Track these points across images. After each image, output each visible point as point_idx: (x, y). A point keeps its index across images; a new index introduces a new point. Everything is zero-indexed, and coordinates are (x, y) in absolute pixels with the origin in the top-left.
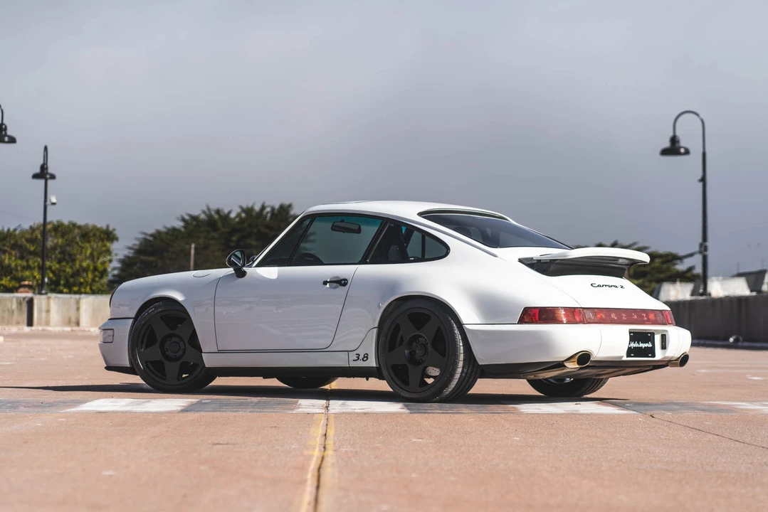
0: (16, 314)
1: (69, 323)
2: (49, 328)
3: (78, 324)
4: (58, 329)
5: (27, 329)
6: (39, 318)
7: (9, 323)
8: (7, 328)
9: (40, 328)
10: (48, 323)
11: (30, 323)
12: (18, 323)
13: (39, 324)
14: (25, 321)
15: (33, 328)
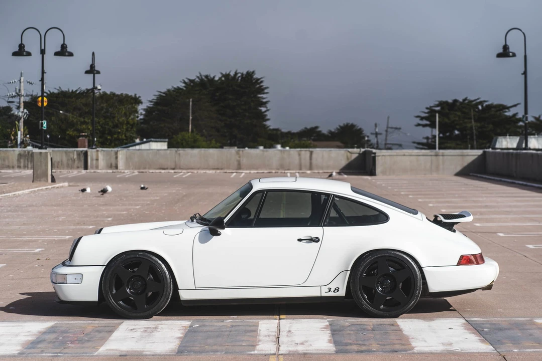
0: (76, 162)
1: (111, 167)
2: (98, 171)
3: (117, 167)
4: (104, 171)
5: (84, 172)
6: (92, 164)
7: (72, 168)
8: (71, 171)
9: (92, 171)
10: (97, 167)
11: (86, 168)
12: (78, 168)
13: (92, 168)
14: (83, 166)
15: (88, 171)
